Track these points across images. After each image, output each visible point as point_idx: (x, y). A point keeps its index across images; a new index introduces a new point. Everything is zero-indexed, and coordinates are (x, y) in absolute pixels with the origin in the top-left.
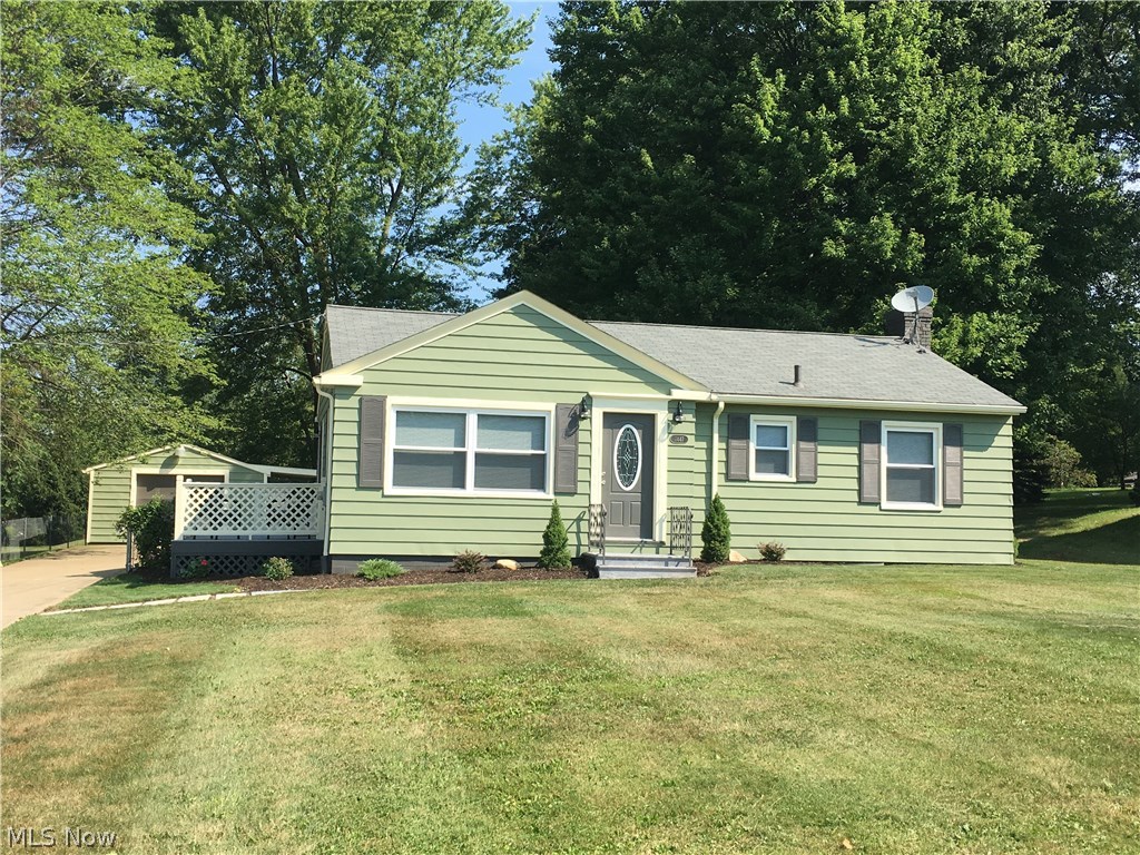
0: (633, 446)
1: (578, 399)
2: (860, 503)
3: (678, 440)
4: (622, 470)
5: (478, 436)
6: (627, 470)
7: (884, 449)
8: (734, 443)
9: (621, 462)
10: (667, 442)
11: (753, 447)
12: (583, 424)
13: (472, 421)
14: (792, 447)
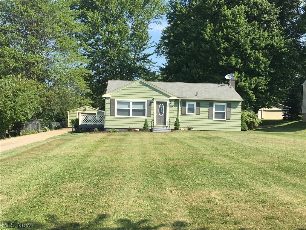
0: (162, 108)
1: (151, 99)
2: (209, 119)
3: (171, 107)
4: (160, 112)
5: (133, 106)
6: (161, 112)
7: (214, 108)
8: (183, 107)
9: (160, 111)
10: (169, 107)
11: (187, 108)
12: (152, 104)
13: (131, 103)
14: (195, 108)
